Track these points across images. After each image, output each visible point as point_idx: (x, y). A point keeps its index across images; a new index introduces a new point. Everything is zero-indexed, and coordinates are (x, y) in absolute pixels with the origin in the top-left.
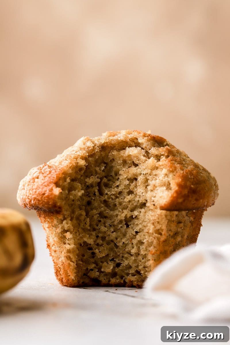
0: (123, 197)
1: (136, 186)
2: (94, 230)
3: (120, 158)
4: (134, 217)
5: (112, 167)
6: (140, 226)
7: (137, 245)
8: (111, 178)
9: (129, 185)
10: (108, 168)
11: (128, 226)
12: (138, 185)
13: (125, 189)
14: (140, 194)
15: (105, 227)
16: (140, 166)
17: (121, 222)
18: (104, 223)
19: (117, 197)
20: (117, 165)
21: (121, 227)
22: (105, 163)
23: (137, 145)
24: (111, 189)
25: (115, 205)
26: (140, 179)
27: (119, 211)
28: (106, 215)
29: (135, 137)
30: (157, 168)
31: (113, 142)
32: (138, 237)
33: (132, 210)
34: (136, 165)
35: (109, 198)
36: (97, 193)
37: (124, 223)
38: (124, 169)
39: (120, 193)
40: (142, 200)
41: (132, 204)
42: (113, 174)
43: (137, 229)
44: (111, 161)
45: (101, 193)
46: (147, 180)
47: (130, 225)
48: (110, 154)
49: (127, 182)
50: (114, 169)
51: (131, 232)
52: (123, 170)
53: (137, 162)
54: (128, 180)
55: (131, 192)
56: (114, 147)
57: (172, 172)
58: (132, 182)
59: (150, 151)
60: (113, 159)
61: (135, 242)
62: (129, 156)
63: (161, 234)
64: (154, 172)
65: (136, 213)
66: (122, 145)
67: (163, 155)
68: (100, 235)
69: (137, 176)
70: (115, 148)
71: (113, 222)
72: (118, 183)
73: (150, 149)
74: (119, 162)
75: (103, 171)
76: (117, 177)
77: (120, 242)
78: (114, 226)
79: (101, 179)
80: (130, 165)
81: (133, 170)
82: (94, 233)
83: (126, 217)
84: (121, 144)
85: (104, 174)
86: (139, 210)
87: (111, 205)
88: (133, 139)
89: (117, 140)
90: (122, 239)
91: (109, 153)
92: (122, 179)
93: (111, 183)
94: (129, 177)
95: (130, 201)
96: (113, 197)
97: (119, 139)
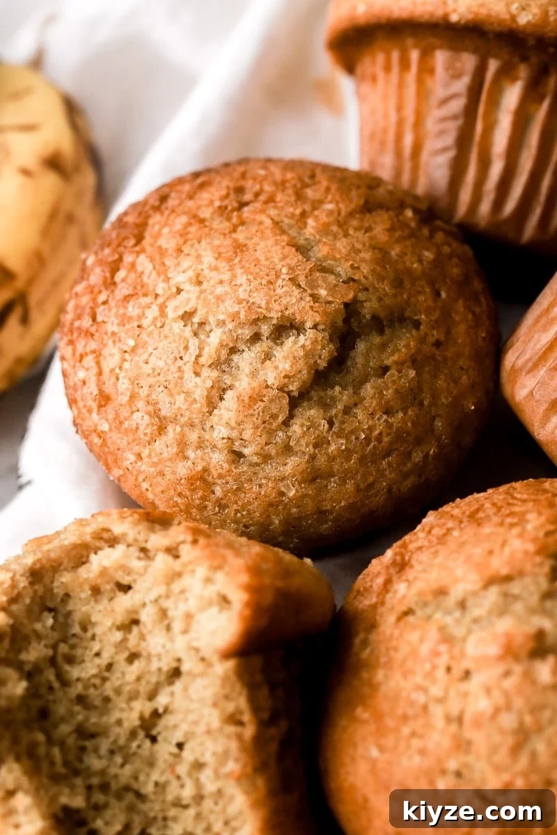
0: (119, 675)
1: (142, 637)
2: (76, 773)
3: (81, 585)
4: (161, 710)
5: (69, 614)
6: (184, 727)
7: (190, 775)
8: (73, 641)
9: (125, 640)
10: (61, 619)
11: (154, 740)
12: (145, 631)
13: (116, 653)
14: (159, 649)
15: (100, 757)
16: (136, 587)
17: (133, 734)
18: (96, 750)
19: (104, 679)
20: (81, 606)
21: (139, 747)
22: (50, 610)
23: (113, 542)
24: (84, 665)
25: (107, 700)
26: (147, 616)
27: (122, 710)
28: (93, 729)
29: (101, 526)
30: (179, 575)
31: (53, 555)
32: (188, 755)
33: (152, 696)
34: (126, 588)
35: (86, 687)
36: (56, 685)
37: (141, 734)
38: (100, 607)
39: (109, 667)
40: (166, 664)
41: (148, 683)
42: (76, 629)
43: (178, 736)
44: (62, 600)
45: (65, 682)
46: (163, 613)
47: (159, 733)
48: (56, 584)
49: (119, 635)
50: (77, 617)
51: (164, 750)
52: (100, 611)
53: (125, 580)
54: (119, 628)
55: (133, 657)
56: (60, 565)
57: (219, 568)
58: (130, 631)
59: (149, 546)
60: (67, 595)
61: (182, 769)
62: (104, 572)
63: (240, 723)
64: (176, 587)
65: (162, 700)
66: (78, 556)
67: (183, 542)
68: (95, 781)
69: (136, 612)
70: (62, 568)
71: (115, 741)
72: (96, 647)
73: (146, 541)
74: (83, 595)
75: (53, 628)
76: (89, 634)
77: (146, 783)
78: (121, 749)
79: (54, 647)
80: (112, 595)
81: (124, 602)
82: (79, 781)
83: (142, 718)
84: (74, 552)
85: (56, 635)
86: (168, 689)
87: (97, 702)
88: (99, 534)
89: (62, 547)
90: (148, 775)
91: (52, 582)
92: (104, 634)
93: (79, 652)
94: (118, 623)
95: (138, 679)
96: (97, 681)
97: (66, 543)
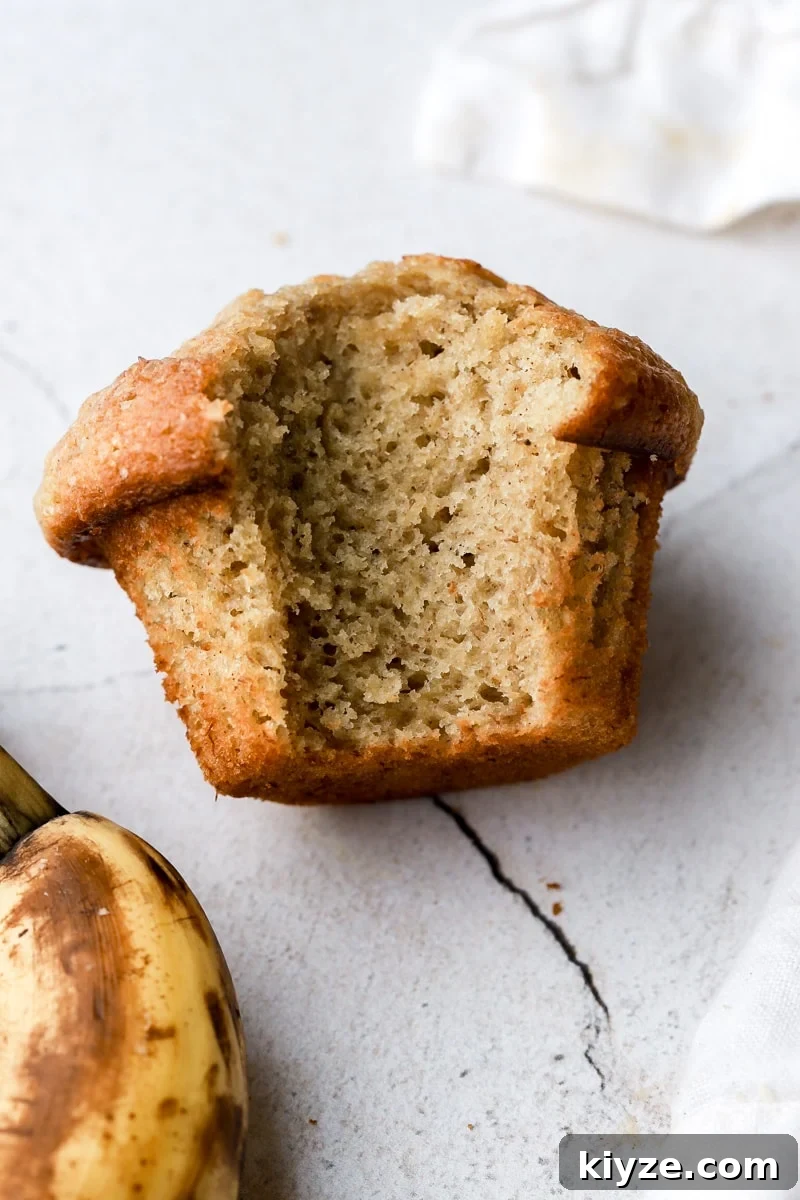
0: (404, 458)
1: (445, 415)
2: (325, 568)
3: (374, 337)
4: (452, 511)
5: (349, 373)
6: (480, 535)
7: (475, 598)
8: (351, 406)
9: (421, 415)
10: (339, 375)
12: (450, 407)
13: (405, 431)
14: (466, 432)
15: (359, 555)
16: (450, 350)
17: (408, 536)
18: (355, 545)
19: (382, 460)
20: (368, 366)
21: (413, 553)
22: (328, 362)
23: (426, 292)
24: (359, 437)
25: (382, 487)
26: (457, 388)
27: (400, 502)
28: (357, 518)
29: (414, 271)
30: (513, 339)
31: (344, 293)
32: (478, 571)
33: (443, 492)
34: (435, 351)
35: (357, 465)
36: (320, 451)
37: (419, 537)
38: (395, 369)
39: (392, 447)
40: (472, 452)
41: (441, 473)
42: (356, 393)
43: (469, 546)
44: (345, 353)
45: (331, 451)
46: (481, 386)
47: (443, 541)
48: (341, 329)
49: (414, 408)
50: (359, 378)
51: (448, 559)
52: (393, 374)
53: (438, 339)
54: (416, 399)
55: (424, 440)
56: (351, 307)
58: (430, 405)
59: (476, 302)
60: (353, 348)
61: (466, 589)
62: (409, 324)
63: (559, 534)
64: (504, 355)
65: (456, 498)
66: (376, 302)
68: (347, 583)
69: (443, 382)
70: (353, 311)
71: (383, 540)
72: (381, 418)
73: (473, 297)
74: (374, 351)
75: (327, 382)
76: (373, 402)
77: (412, 601)
78: (389, 551)
79: (326, 405)
80: (413, 357)
81: (428, 366)
82: (326, 577)
83: (423, 516)
84: (371, 296)
85: (329, 392)
86: (467, 486)
87: (370, 487)
88: (408, 280)
90: (417, 591)
91: (337, 327)
92: (394, 403)
93: (355, 421)
94: (416, 392)
95: (430, 466)
96: (373, 460)
